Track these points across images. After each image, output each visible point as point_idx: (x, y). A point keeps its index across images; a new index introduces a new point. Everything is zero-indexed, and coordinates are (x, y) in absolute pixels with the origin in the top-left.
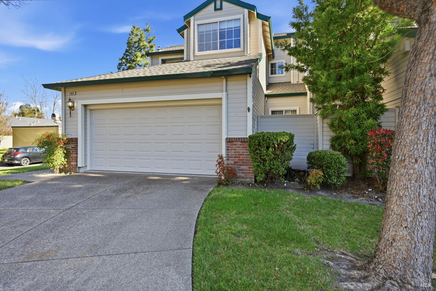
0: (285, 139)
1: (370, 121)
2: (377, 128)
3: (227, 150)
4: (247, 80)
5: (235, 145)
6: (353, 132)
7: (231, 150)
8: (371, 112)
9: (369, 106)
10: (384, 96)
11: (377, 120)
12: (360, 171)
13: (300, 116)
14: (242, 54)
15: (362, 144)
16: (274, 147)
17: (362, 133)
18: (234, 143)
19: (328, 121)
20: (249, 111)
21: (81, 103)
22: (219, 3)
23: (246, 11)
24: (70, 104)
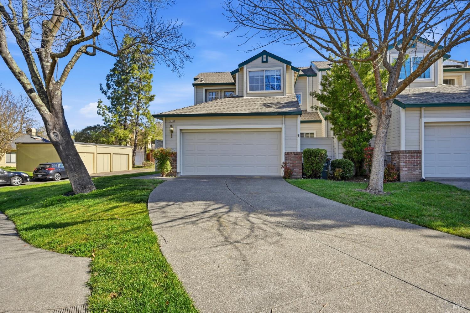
0: (324, 152)
1: (365, 143)
2: (369, 146)
3: (285, 159)
4: (297, 117)
5: (291, 156)
6: (356, 149)
7: (288, 159)
8: (365, 138)
9: (365, 134)
10: (372, 128)
11: (368, 142)
12: (360, 171)
13: (317, 138)
14: (282, 94)
15: (361, 155)
16: (319, 156)
17: (361, 150)
18: (290, 155)
19: (342, 142)
20: (299, 136)
21: (179, 128)
22: (265, 57)
23: (285, 65)
24: (172, 129)
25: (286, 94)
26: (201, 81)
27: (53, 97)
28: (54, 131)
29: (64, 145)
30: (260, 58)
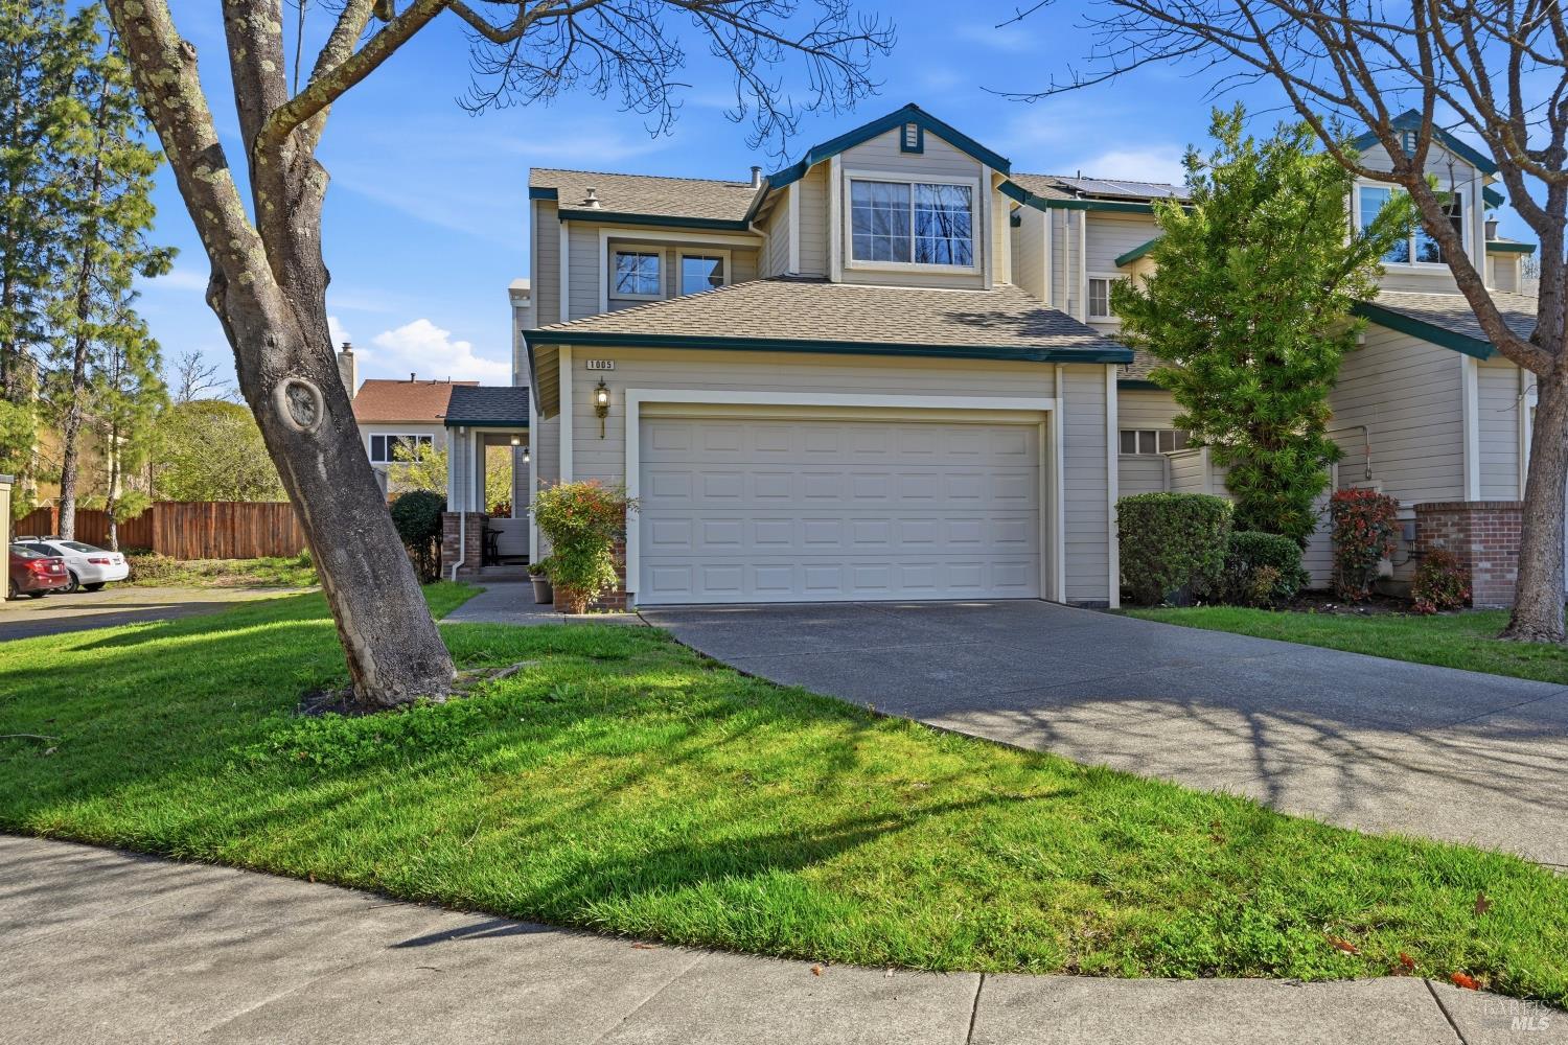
21: (634, 396)
22: (912, 130)
23: (987, 171)
24: (603, 398)
25: (991, 283)
26: (589, 202)
27: (296, 203)
28: (295, 379)
29: (333, 451)
30: (896, 134)
